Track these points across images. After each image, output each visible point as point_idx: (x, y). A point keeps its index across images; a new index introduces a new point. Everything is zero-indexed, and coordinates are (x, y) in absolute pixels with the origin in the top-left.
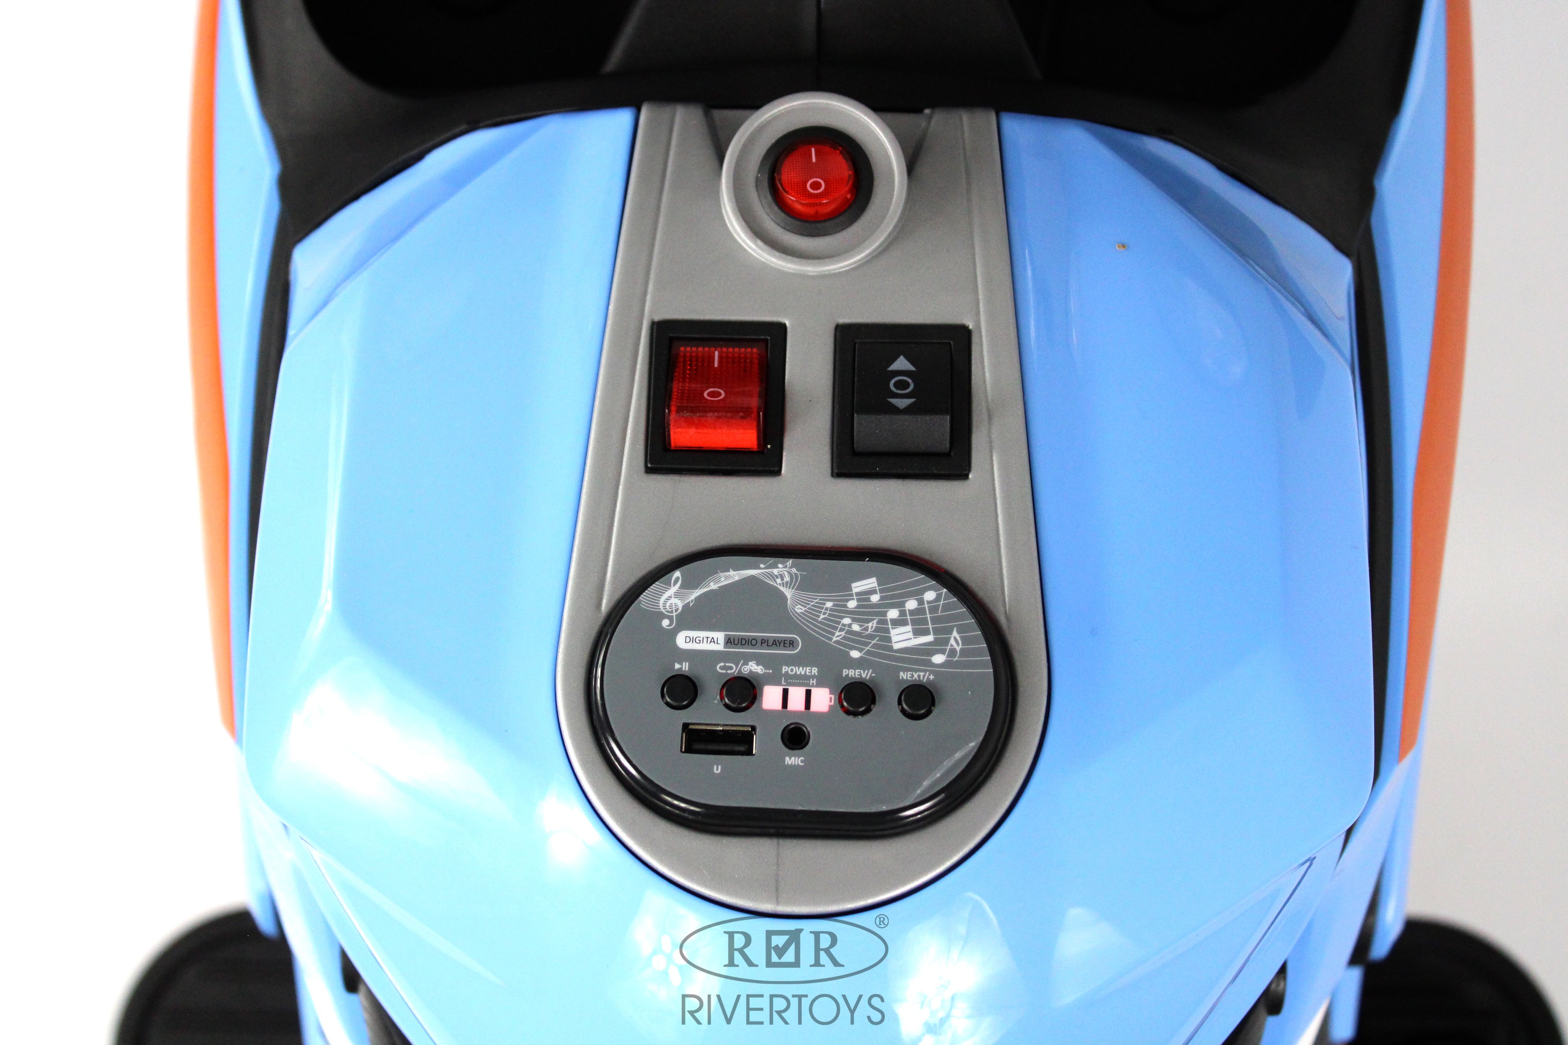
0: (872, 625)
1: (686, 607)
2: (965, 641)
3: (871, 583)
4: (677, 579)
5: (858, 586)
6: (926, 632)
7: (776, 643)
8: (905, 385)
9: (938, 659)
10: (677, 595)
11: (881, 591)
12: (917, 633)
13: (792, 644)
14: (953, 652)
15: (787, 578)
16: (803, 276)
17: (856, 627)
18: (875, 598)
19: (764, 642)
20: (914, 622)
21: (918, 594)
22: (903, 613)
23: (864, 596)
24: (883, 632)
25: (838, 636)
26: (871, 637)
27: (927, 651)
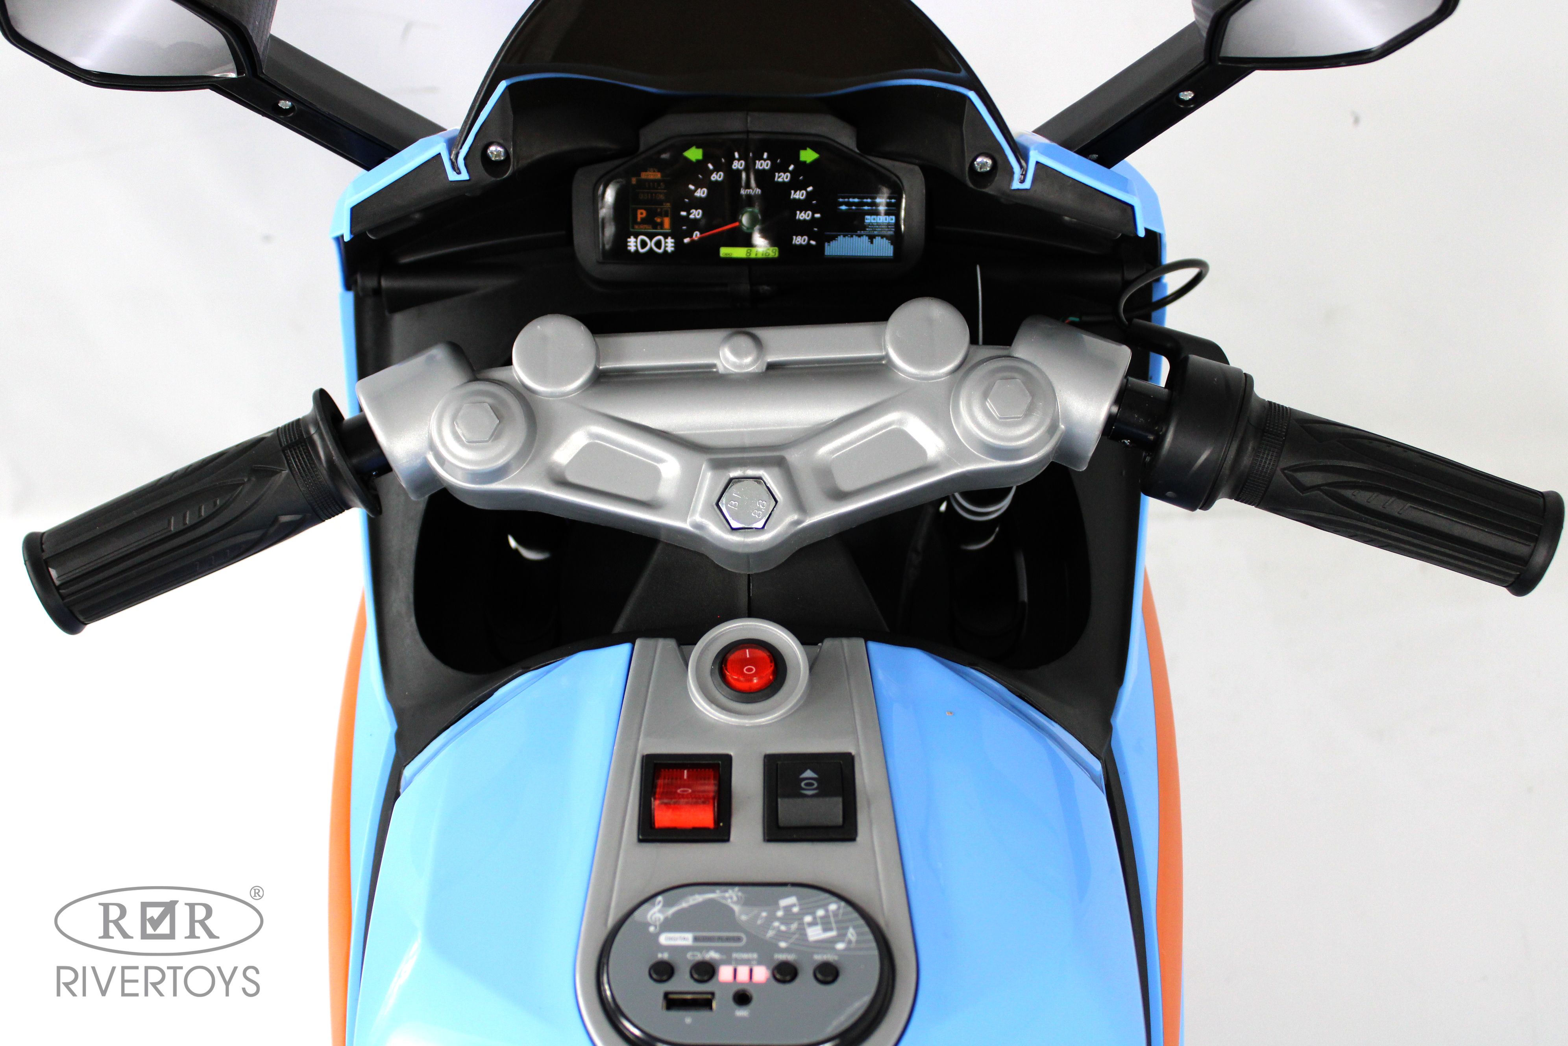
0: (794, 926)
1: (666, 919)
2: (858, 934)
3: (792, 900)
4: (660, 902)
5: (784, 903)
6: (831, 929)
7: (728, 939)
8: (811, 784)
9: (840, 946)
10: (660, 911)
11: (800, 905)
12: (825, 930)
13: (739, 939)
14: (850, 942)
15: (735, 899)
16: (743, 727)
17: (783, 928)
18: (796, 910)
19: (720, 939)
20: (823, 924)
21: (825, 906)
22: (815, 918)
23: (788, 909)
24: (802, 930)
25: (770, 933)
26: (794, 934)
27: (832, 941)
